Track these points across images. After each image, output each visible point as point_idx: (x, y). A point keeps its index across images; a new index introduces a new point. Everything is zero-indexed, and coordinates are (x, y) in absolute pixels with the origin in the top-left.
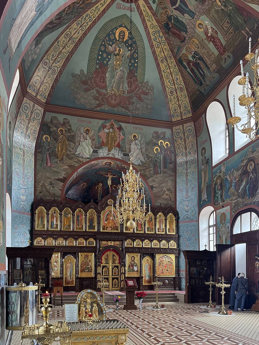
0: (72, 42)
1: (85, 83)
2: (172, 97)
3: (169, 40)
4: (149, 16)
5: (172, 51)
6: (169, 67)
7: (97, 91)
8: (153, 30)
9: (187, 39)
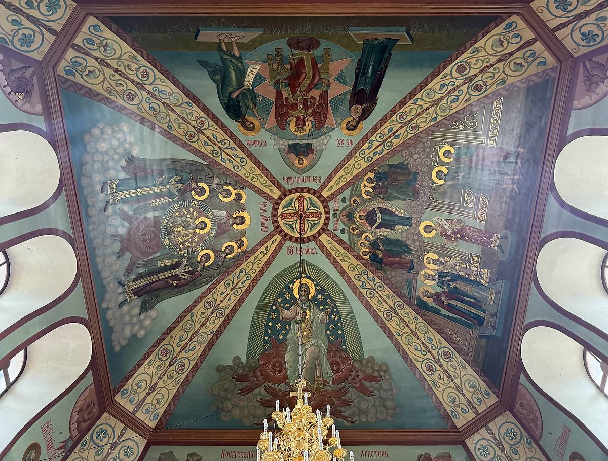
0: (218, 315)
1: (242, 378)
2: (436, 377)
3: (387, 279)
4: (342, 255)
5: (400, 295)
6: (405, 323)
7: (268, 390)
8: (356, 272)
9: (416, 261)
